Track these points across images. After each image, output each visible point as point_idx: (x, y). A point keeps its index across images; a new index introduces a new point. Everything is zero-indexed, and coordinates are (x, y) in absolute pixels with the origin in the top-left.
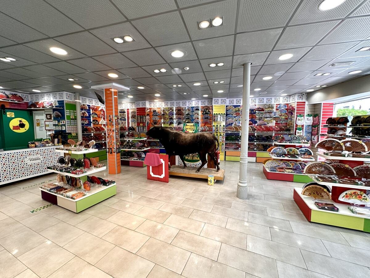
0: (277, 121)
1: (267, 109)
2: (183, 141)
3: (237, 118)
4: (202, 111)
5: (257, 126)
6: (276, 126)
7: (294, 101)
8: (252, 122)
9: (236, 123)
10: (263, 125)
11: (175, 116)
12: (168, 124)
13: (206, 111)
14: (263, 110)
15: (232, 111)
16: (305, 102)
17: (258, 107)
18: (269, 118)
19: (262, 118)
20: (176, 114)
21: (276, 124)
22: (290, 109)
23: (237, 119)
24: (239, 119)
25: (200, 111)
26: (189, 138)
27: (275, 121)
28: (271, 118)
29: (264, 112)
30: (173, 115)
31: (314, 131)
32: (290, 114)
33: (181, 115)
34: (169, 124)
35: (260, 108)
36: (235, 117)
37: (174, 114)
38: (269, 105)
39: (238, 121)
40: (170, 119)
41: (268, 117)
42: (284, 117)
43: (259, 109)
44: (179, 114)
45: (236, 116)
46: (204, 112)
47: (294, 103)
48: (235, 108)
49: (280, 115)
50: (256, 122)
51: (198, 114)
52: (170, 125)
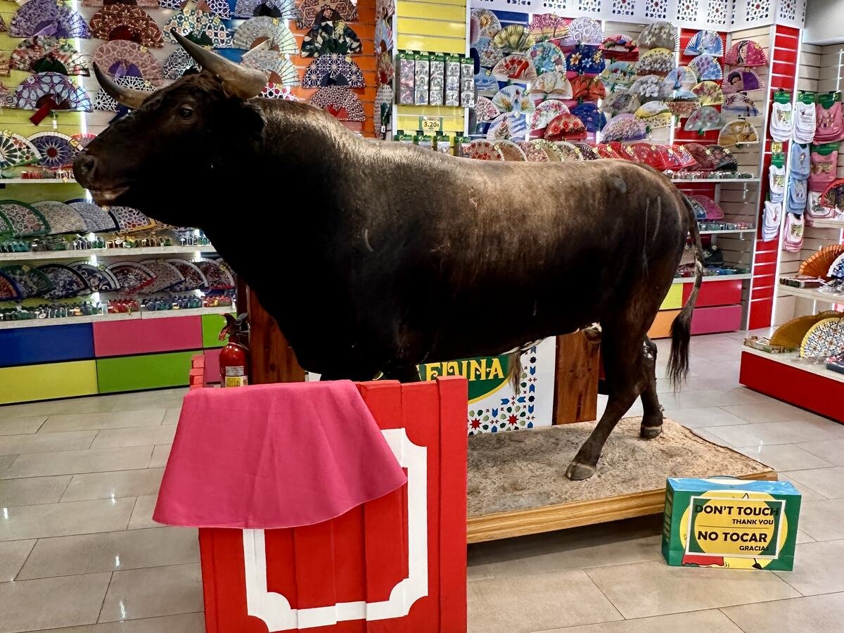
0: (684, 121)
1: (652, 52)
2: (498, 238)
3: (511, 89)
4: (297, 25)
5: (605, 142)
6: (680, 144)
7: (765, 22)
8: (585, 122)
9: (509, 123)
10: (627, 139)
11: (79, 50)
12: (17, 107)
13: (328, 30)
14: (633, 56)
15: (491, 49)
16: (798, 30)
17: (614, 36)
18: (655, 99)
19: (628, 97)
20: (91, 31)
21: (680, 133)
22: (740, 60)
23: (511, 100)
24: (521, 100)
25: (286, 23)
26: (548, 208)
27: (673, 118)
28: (664, 100)
29: (637, 65)
30: (62, 33)
31: (820, 168)
32: (739, 83)
33: (136, 38)
34: (29, 109)
35: (623, 44)
36: (502, 85)
37: (77, 27)
38: (661, 28)
39: (516, 113)
40: (36, 66)
41: (651, 98)
42: (709, 99)
43: (618, 49)
44: (119, 34)
45: (504, 78)
46: (313, 33)
47: (764, 31)
48: (503, 25)
49: (697, 91)
50: (600, 123)
51: (274, 47)
52: (36, 120)
